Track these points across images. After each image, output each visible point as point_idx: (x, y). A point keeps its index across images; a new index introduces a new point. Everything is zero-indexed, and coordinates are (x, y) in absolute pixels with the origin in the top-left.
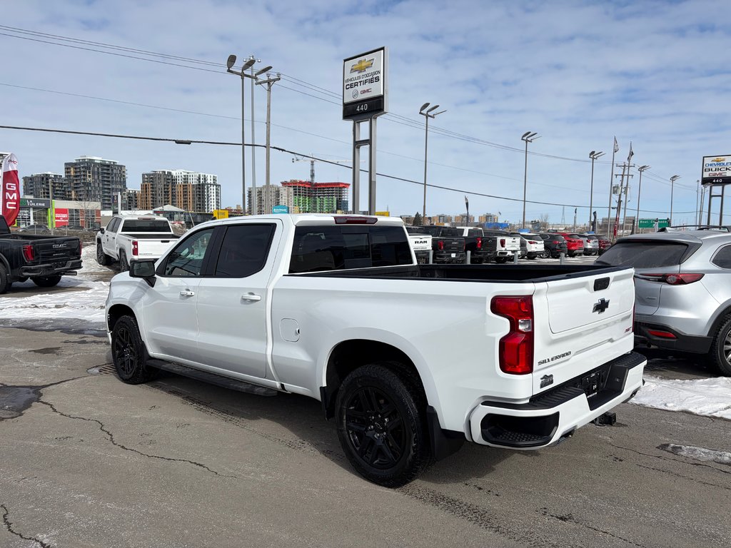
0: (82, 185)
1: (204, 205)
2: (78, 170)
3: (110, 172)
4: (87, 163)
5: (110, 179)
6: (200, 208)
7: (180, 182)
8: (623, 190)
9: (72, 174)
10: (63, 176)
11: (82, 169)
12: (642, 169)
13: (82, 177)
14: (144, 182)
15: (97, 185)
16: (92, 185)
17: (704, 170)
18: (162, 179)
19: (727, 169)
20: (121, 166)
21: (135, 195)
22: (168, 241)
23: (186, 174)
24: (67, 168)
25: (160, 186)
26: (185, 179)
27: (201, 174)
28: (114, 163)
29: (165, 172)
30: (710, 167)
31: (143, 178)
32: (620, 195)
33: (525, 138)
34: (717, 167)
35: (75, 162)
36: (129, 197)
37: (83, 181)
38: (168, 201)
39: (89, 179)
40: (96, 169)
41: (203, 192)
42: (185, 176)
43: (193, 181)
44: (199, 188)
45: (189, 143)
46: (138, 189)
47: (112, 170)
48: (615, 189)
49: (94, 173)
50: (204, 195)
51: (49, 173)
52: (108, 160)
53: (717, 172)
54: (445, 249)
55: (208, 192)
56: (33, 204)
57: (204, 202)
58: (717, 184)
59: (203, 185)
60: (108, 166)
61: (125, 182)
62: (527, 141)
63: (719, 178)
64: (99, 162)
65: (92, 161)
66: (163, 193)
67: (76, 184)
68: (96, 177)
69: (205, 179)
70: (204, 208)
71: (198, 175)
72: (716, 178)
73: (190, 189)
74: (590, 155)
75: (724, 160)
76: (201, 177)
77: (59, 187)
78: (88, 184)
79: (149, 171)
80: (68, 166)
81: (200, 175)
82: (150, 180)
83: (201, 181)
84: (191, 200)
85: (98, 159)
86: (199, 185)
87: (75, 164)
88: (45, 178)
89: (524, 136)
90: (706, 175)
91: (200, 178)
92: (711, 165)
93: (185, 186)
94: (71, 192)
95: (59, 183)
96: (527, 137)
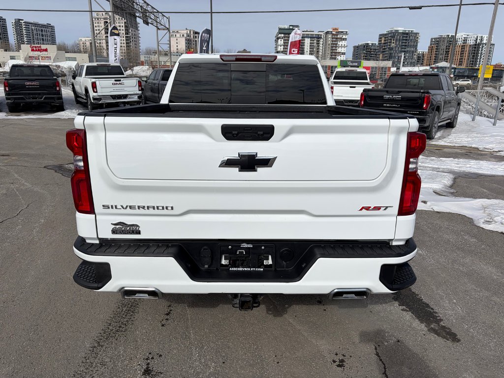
0: (387, 49)
1: (476, 61)
2: (387, 39)
3: (408, 38)
4: (393, 33)
5: (407, 44)
6: (472, 64)
7: (460, 43)
9: (383, 42)
10: (377, 44)
11: (389, 38)
13: (389, 44)
14: (431, 44)
15: (397, 49)
16: (394, 49)
18: (446, 42)
20: (416, 34)
21: (423, 55)
22: (355, 87)
23: (466, 36)
24: (380, 38)
25: (443, 47)
26: (464, 40)
27: (479, 35)
28: (412, 31)
29: (449, 36)
31: (431, 41)
35: (386, 33)
36: (418, 57)
37: (388, 47)
38: (447, 59)
39: (393, 45)
40: (399, 37)
41: (478, 50)
42: (464, 38)
43: (471, 42)
44: (475, 48)
45: (420, 8)
46: (426, 50)
47: (410, 37)
49: (396, 40)
50: (478, 53)
51: (369, 42)
52: (408, 29)
55: (482, 50)
56: (351, 64)
57: (477, 59)
59: (479, 44)
60: (407, 34)
61: (417, 45)
64: (401, 31)
65: (397, 31)
66: (445, 53)
67: (384, 49)
68: (398, 43)
69: (482, 40)
70: (476, 64)
71: (476, 37)
73: (467, 49)
76: (479, 38)
77: (373, 52)
78: (391, 49)
79: (437, 36)
80: (381, 37)
81: (477, 37)
82: (436, 42)
83: (478, 41)
84: (466, 58)
85: (401, 29)
86: (476, 45)
87: (386, 35)
88: (366, 46)
91: (477, 39)
93: (463, 47)
94: (380, 55)
95: (374, 49)
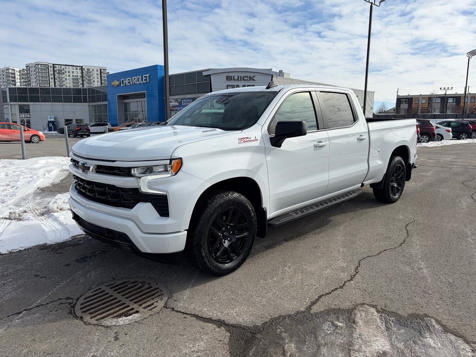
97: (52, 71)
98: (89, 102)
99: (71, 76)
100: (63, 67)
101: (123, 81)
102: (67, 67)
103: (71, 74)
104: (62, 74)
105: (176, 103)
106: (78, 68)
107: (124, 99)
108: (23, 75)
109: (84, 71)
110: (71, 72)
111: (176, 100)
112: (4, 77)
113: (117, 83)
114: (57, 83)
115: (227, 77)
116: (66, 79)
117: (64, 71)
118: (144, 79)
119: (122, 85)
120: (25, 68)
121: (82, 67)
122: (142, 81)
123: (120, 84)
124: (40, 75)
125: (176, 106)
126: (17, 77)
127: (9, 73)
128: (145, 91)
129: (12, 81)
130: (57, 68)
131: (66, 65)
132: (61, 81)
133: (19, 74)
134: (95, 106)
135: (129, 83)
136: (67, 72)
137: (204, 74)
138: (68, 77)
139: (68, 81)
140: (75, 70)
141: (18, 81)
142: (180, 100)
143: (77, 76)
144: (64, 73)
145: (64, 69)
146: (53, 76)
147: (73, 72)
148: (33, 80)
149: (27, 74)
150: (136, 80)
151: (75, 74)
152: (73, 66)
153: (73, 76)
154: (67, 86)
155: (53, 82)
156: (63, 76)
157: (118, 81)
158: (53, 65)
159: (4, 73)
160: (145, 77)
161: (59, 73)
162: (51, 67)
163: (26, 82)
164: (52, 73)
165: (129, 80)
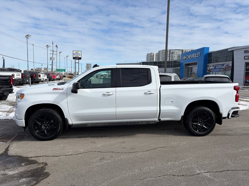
8: (53, 59)
12: (60, 53)
17: (73, 55)
19: (79, 55)
30: (75, 54)
32: (52, 61)
33: (26, 37)
34: (77, 54)
48: (51, 58)
53: (77, 56)
54: (25, 78)
58: (77, 59)
62: (27, 38)
63: (78, 58)
72: (77, 58)
74: (47, 46)
75: (78, 52)
89: (26, 36)
90: (74, 56)
92: (75, 53)
96: (27, 36)
97: (169, 53)
98: (173, 67)
99: (177, 55)
100: (174, 51)
101: (188, 56)
102: (176, 50)
103: (177, 54)
104: (173, 54)
105: (213, 67)
106: (181, 50)
107: (188, 66)
108: (157, 55)
109: (183, 52)
110: (177, 53)
111: (213, 66)
112: (150, 57)
113: (185, 58)
114: (171, 58)
115: (245, 51)
116: (175, 56)
117: (174, 53)
118: (197, 55)
119: (187, 59)
120: (158, 52)
121: (182, 50)
122: (196, 56)
123: (186, 58)
124: (164, 55)
125: (213, 69)
126: (155, 57)
127: (151, 55)
128: (197, 62)
129: (153, 58)
130: (171, 51)
131: (175, 50)
132: (172, 57)
133: (155, 55)
134: (175, 69)
135: (190, 57)
136: (176, 53)
137: (229, 50)
138: (175, 55)
139: (175, 57)
140: (179, 52)
141: (155, 58)
142: (215, 66)
143: (180, 54)
144: (174, 54)
145: (174, 52)
146: (169, 55)
147: (178, 53)
148: (161, 58)
149: (159, 55)
150: (193, 56)
151: (179, 54)
152: (179, 50)
153: (178, 54)
154: (174, 60)
155: (169, 58)
156: (174, 55)
157: (186, 56)
158: (170, 50)
159: (150, 55)
160: (198, 54)
161: (172, 54)
162: (169, 51)
163: (158, 58)
164: (169, 54)
165: (190, 56)
